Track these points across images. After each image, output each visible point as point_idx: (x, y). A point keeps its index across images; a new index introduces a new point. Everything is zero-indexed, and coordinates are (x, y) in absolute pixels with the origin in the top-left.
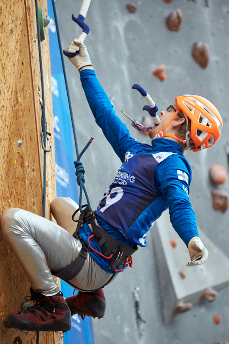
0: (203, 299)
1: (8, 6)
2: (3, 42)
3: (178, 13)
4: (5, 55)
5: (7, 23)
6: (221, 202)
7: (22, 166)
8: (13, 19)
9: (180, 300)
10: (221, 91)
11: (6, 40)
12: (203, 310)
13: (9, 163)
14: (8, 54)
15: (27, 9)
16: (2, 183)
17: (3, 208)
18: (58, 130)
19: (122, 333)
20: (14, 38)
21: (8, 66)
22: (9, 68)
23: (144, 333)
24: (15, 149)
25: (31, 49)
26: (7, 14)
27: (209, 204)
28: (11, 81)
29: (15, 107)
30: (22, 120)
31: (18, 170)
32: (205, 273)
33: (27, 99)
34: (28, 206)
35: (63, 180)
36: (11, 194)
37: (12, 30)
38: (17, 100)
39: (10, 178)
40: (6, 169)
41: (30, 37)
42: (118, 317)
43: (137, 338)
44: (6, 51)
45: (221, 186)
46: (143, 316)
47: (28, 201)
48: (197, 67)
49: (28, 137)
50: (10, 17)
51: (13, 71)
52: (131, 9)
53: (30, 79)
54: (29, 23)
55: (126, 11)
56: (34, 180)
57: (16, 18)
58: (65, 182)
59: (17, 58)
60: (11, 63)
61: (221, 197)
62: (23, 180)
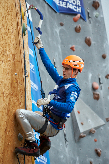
0: (90, 133)
1: (11, 23)
2: (9, 36)
3: (79, 26)
4: (10, 41)
5: (10, 29)
6: (96, 96)
7: (17, 83)
8: (13, 27)
9: (81, 133)
10: (96, 55)
11: (10, 35)
12: (90, 137)
13: (12, 82)
14: (11, 41)
15: (18, 24)
16: (9, 89)
17: (10, 98)
18: (34, 70)
19: (59, 146)
20: (13, 35)
21: (11, 45)
22: (11, 46)
23: (68, 146)
24: (14, 76)
25: (20, 39)
26: (10, 26)
27: (92, 97)
28: (12, 51)
29: (14, 60)
30: (17, 65)
31: (15, 84)
32: (91, 123)
33: (18, 58)
34: (19, 98)
35: (36, 89)
36: (13, 93)
37: (12, 32)
38: (15, 58)
39: (12, 87)
40: (11, 84)
41: (19, 34)
42: (58, 140)
43: (65, 147)
44: (10, 39)
45: (97, 90)
46: (67, 139)
47: (20, 96)
48: (87, 46)
49: (19, 72)
50: (12, 27)
51: (13, 47)
52: (62, 25)
53: (20, 50)
54: (19, 29)
55: (60, 25)
56: (22, 88)
57: (14, 27)
58: (37, 89)
59: (14, 42)
60: (12, 44)
61: (97, 94)
62: (17, 88)
